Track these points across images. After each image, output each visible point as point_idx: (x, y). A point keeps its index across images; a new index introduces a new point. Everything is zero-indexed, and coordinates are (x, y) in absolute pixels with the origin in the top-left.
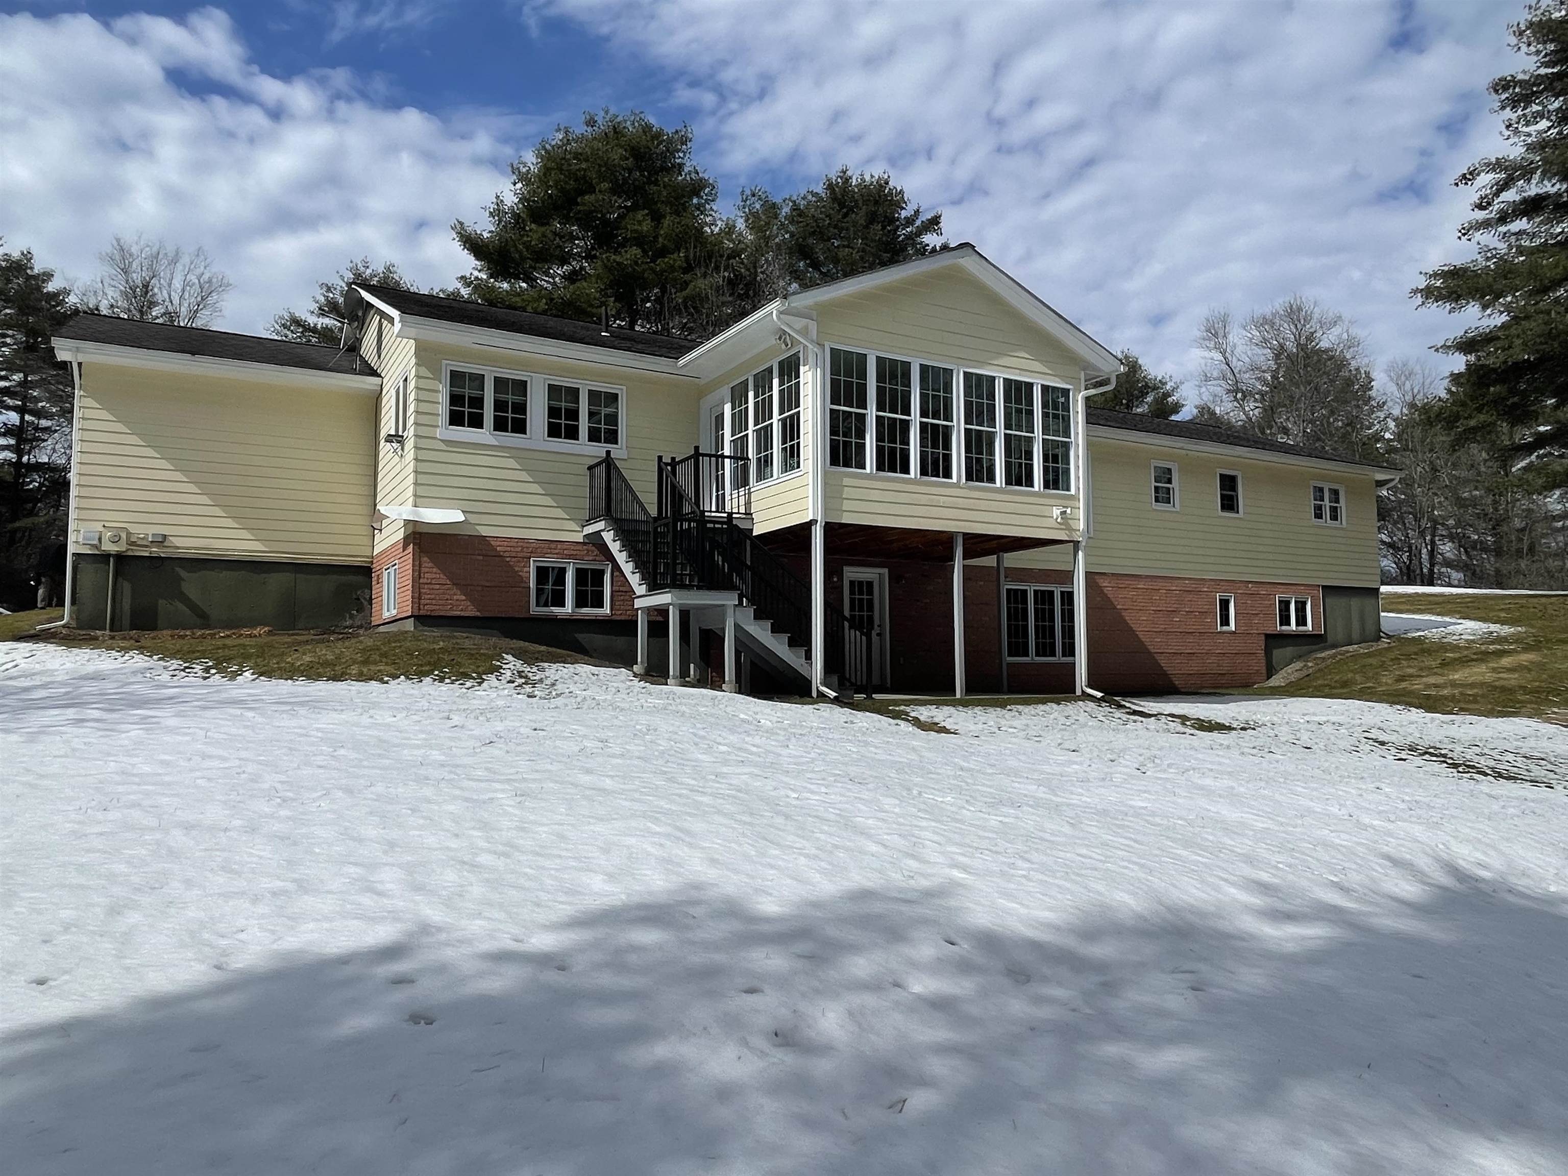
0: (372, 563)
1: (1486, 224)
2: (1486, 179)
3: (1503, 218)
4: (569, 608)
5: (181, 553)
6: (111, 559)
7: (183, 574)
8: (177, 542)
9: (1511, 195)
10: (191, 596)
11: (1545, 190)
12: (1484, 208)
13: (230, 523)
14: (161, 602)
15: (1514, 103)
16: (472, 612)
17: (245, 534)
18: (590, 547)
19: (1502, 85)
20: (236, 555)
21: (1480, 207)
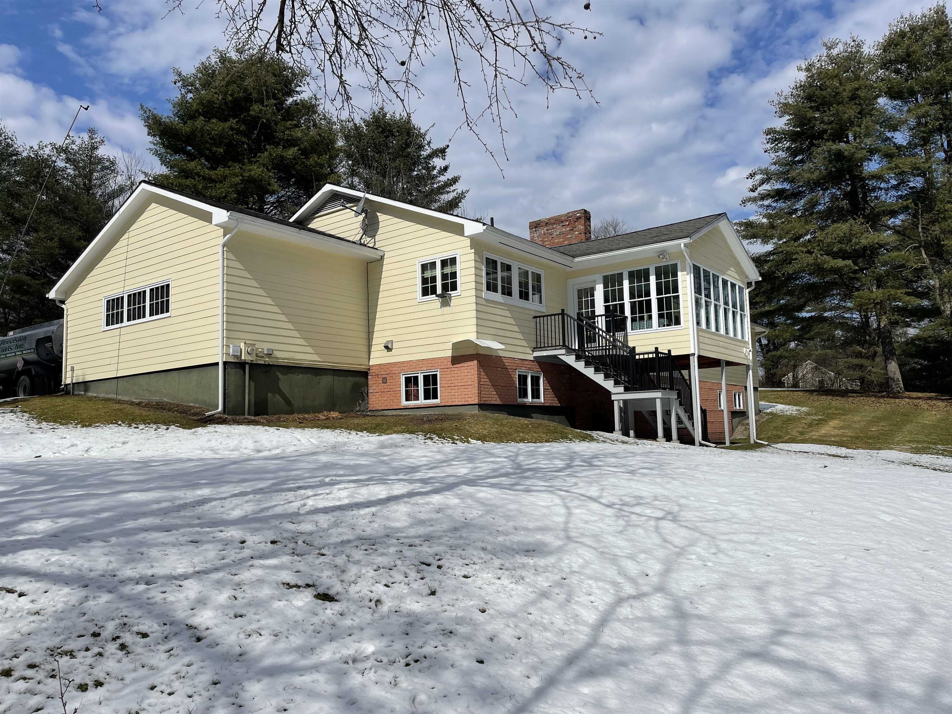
0: (369, 369)
1: (754, 200)
2: (758, 177)
3: (763, 197)
4: (530, 399)
5: (281, 362)
6: (247, 367)
7: (280, 376)
8: (277, 354)
9: (767, 187)
10: (285, 392)
11: (784, 187)
12: (754, 191)
13: (302, 342)
14: (270, 395)
15: (774, 140)
16: (498, 402)
17: (310, 350)
18: (535, 363)
19: (769, 132)
20: (306, 364)
21: (752, 190)
